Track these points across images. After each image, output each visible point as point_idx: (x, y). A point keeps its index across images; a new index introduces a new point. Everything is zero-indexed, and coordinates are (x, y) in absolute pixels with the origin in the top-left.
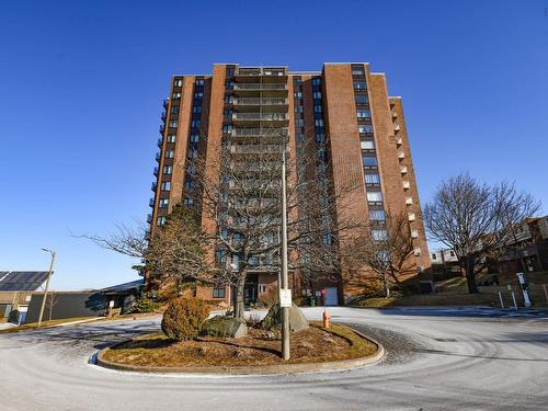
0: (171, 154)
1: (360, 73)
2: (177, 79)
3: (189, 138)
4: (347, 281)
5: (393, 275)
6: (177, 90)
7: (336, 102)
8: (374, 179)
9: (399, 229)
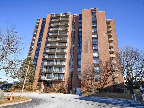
0: (34, 42)
1: (95, 11)
2: (38, 20)
3: (39, 37)
4: (82, 85)
5: (101, 84)
6: (38, 23)
7: (85, 22)
8: (96, 48)
9: (107, 67)
